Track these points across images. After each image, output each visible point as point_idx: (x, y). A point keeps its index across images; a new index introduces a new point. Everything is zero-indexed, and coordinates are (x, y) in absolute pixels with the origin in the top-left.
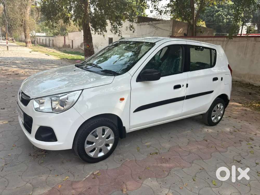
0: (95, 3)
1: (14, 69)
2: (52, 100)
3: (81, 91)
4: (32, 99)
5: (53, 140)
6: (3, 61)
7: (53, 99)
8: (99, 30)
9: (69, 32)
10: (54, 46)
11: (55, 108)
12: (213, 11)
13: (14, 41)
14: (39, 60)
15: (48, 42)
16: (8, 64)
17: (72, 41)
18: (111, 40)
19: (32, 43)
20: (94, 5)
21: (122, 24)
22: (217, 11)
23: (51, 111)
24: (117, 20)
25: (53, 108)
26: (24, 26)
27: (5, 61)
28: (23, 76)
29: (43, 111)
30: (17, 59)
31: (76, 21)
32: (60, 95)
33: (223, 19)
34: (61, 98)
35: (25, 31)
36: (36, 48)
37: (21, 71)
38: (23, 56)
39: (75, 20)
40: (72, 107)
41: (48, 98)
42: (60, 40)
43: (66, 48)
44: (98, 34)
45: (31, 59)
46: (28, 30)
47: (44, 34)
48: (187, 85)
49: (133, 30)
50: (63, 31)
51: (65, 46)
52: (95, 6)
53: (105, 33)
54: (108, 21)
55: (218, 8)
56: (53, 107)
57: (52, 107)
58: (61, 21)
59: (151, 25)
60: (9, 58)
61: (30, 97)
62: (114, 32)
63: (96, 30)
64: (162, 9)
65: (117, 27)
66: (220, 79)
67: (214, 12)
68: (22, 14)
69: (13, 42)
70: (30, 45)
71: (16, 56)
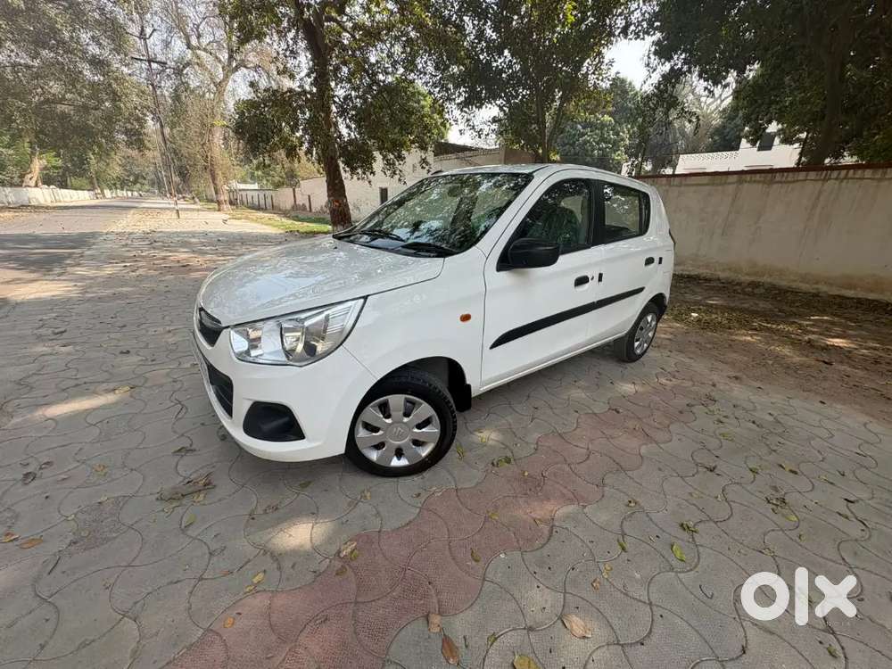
0: (348, 114)
1: (182, 255)
2: (281, 329)
3: (362, 300)
4: (227, 327)
5: (293, 437)
6: (161, 240)
7: (285, 325)
8: (360, 171)
9: (303, 180)
10: (275, 209)
11: (293, 350)
12: (575, 135)
13: (197, 200)
14: (239, 234)
15: (262, 202)
16: (172, 245)
17: (309, 196)
18: (384, 193)
19: (231, 203)
20: (345, 119)
21: (404, 158)
22: (583, 135)
23: (284, 359)
24: (395, 149)
25: (287, 349)
26: (210, 169)
27: (166, 240)
28: (198, 270)
29: (261, 361)
30: (193, 235)
31: (312, 154)
32: (303, 316)
33: (592, 151)
34: (307, 323)
35: (214, 179)
36: (238, 213)
37: (197, 261)
38: (208, 229)
39: (309, 152)
40: (339, 346)
41: (272, 323)
42: (285, 197)
43: (297, 212)
44: (358, 179)
45: (223, 234)
46: (220, 178)
47: (256, 186)
48: (601, 276)
49: (427, 168)
50: (291, 179)
51: (295, 207)
52: (348, 120)
53: (371, 177)
54: (376, 154)
55: (584, 128)
56: (288, 347)
57: (284, 348)
58: (281, 154)
59: (462, 159)
60: (178, 234)
61: (219, 322)
62: (388, 173)
63: (353, 170)
64: (481, 127)
65: (394, 164)
66: (657, 260)
67: (577, 137)
68: (204, 144)
69: (195, 203)
70: (226, 207)
71: (193, 229)
